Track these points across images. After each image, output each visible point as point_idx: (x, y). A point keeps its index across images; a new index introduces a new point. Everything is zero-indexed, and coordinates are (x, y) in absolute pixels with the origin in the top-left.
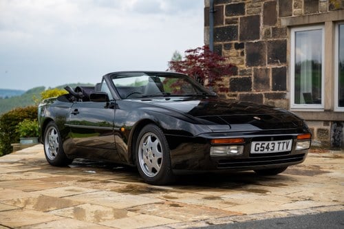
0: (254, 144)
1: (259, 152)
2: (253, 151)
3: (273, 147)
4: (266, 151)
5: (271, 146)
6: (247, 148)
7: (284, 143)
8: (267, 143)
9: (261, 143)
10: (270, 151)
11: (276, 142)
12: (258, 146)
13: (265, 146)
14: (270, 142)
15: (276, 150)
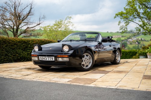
0: (40, 57)
1: (42, 60)
2: (40, 59)
3: (46, 58)
4: (44, 60)
5: (45, 58)
6: (38, 58)
7: (50, 58)
8: (43, 57)
9: (42, 57)
10: (45, 60)
11: (47, 57)
12: (41, 58)
13: (43, 58)
14: (45, 57)
15: (47, 60)
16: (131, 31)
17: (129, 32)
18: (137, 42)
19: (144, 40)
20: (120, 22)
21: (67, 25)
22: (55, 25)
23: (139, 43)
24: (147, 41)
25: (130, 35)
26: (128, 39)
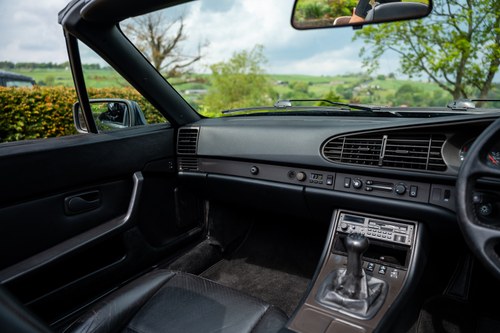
16: (360, 74)
17: (356, 76)
18: (369, 90)
19: (381, 89)
20: (363, 50)
21: (256, 61)
22: (234, 61)
23: (372, 94)
24: (385, 90)
25: (358, 79)
26: (355, 86)
